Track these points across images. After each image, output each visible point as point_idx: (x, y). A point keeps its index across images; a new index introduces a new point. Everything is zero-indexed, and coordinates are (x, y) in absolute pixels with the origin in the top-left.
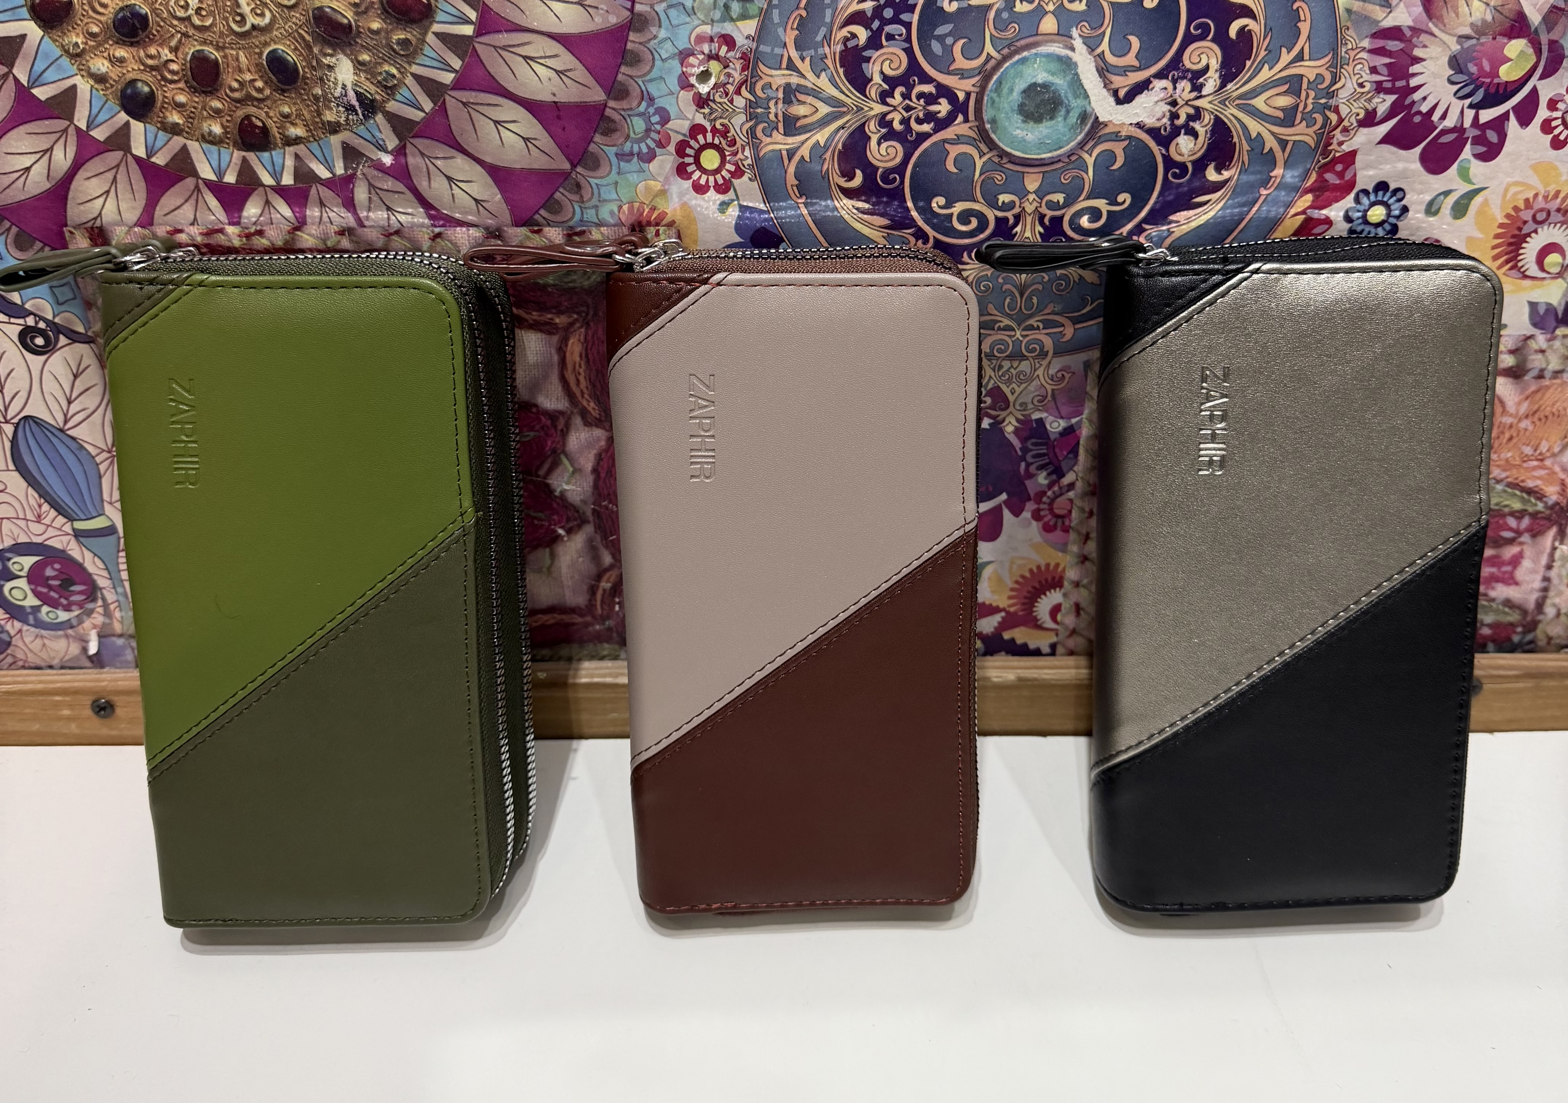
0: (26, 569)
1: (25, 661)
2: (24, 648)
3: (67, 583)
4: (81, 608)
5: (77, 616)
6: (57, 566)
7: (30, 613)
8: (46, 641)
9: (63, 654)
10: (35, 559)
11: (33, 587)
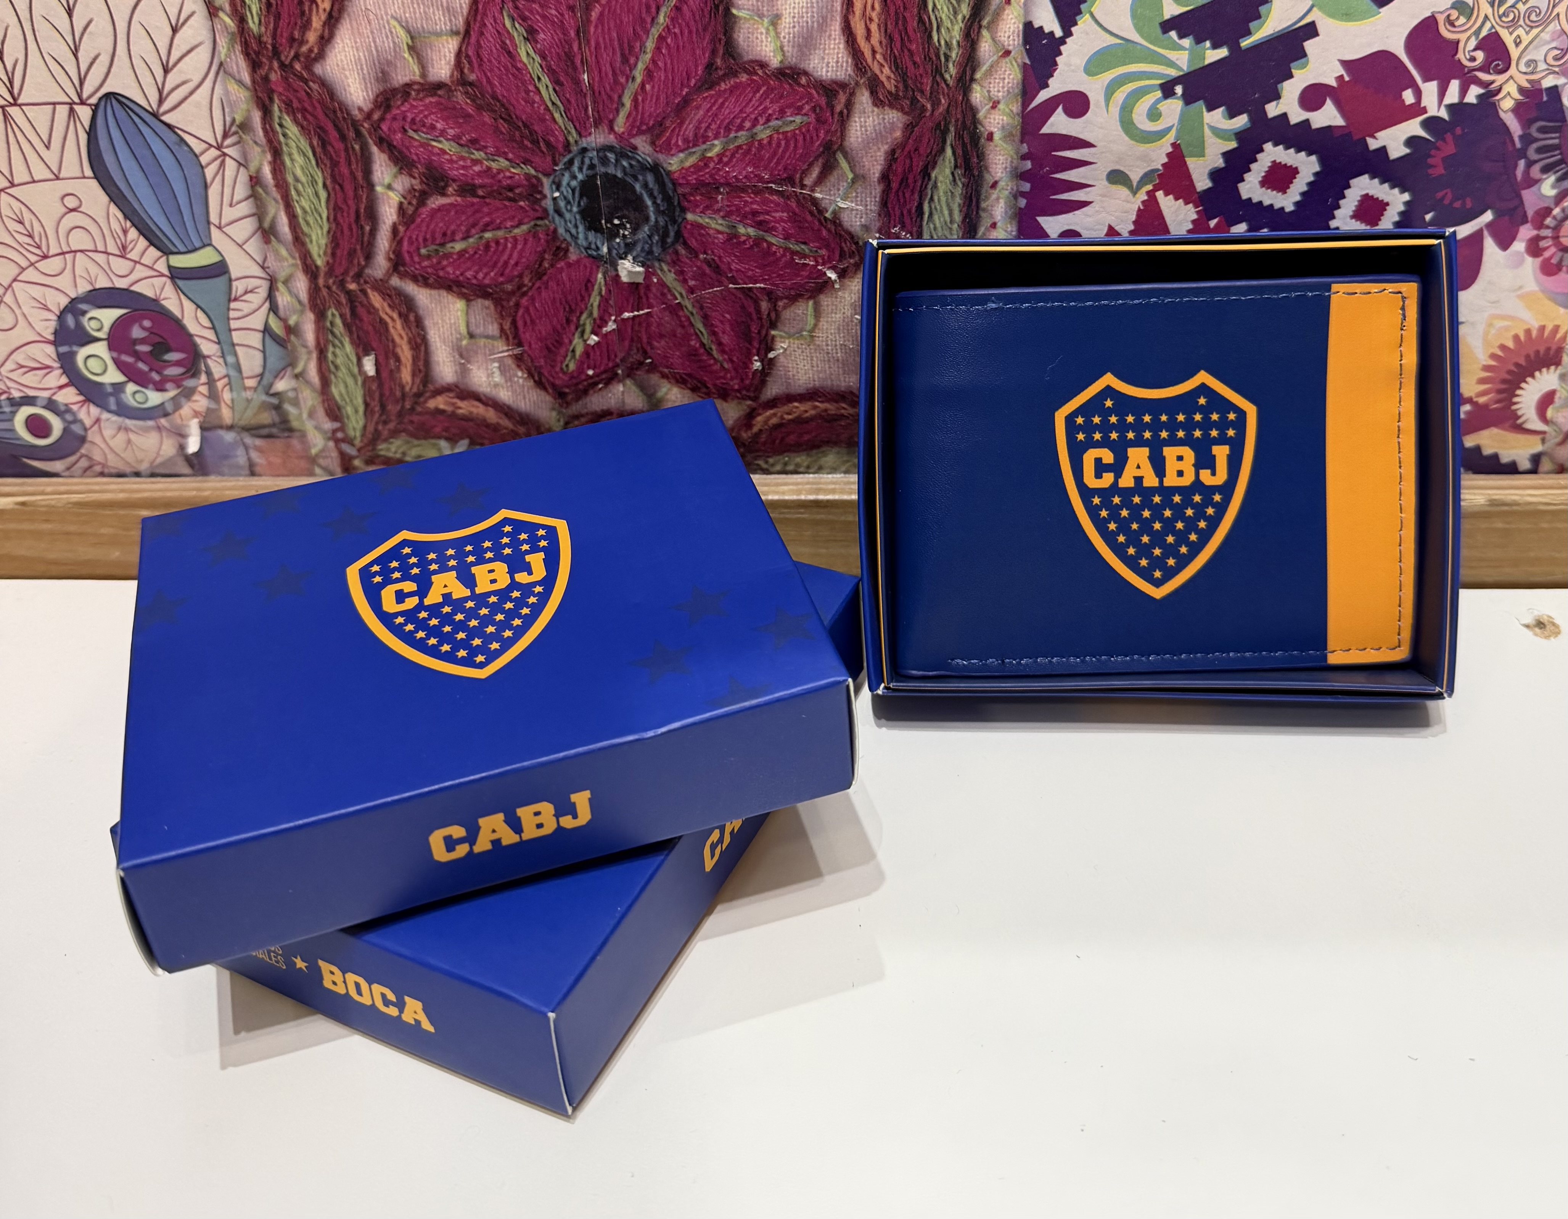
0: (106, 328)
1: (104, 465)
2: (103, 446)
3: (160, 347)
4: (179, 387)
5: (173, 399)
6: (147, 323)
7: (111, 394)
8: (132, 436)
9: (155, 455)
10: (118, 312)
11: (115, 355)
